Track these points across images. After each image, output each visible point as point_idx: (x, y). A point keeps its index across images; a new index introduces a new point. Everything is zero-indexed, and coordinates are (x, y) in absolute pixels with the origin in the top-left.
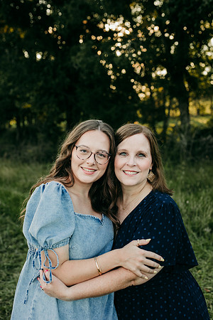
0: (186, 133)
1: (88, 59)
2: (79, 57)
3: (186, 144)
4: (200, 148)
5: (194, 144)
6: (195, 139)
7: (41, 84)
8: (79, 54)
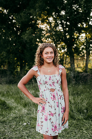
0: (73, 71)
1: (30, 36)
2: (26, 36)
3: (73, 75)
4: (79, 78)
5: (77, 76)
6: (77, 74)
7: (9, 48)
8: (26, 34)
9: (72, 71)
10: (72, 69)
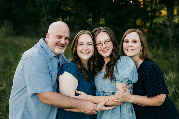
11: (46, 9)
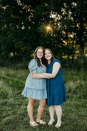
3: (83, 62)
5: (86, 63)
8: (41, 26)
9: (82, 59)
10: (82, 56)
11: (4, 47)
